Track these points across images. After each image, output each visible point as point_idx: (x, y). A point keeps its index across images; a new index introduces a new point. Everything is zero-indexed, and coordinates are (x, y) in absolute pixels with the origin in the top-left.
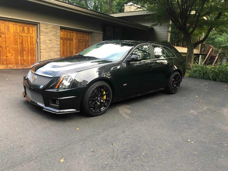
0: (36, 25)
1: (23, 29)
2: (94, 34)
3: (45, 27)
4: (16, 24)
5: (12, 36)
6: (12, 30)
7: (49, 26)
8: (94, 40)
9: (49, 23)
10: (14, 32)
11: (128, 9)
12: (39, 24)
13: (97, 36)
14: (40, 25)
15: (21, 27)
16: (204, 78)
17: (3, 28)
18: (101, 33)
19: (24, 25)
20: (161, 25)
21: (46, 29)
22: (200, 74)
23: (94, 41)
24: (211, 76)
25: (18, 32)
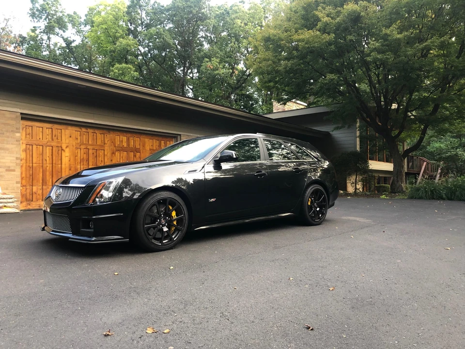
1: (160, 146)
4: (152, 138)
5: (147, 154)
6: (148, 148)
9: (191, 135)
10: (150, 150)
11: (279, 107)
14: (182, 137)
15: (158, 141)
16: (433, 198)
17: (138, 144)
19: (160, 138)
20: (349, 127)
22: (426, 192)
24: (443, 193)
25: (154, 148)
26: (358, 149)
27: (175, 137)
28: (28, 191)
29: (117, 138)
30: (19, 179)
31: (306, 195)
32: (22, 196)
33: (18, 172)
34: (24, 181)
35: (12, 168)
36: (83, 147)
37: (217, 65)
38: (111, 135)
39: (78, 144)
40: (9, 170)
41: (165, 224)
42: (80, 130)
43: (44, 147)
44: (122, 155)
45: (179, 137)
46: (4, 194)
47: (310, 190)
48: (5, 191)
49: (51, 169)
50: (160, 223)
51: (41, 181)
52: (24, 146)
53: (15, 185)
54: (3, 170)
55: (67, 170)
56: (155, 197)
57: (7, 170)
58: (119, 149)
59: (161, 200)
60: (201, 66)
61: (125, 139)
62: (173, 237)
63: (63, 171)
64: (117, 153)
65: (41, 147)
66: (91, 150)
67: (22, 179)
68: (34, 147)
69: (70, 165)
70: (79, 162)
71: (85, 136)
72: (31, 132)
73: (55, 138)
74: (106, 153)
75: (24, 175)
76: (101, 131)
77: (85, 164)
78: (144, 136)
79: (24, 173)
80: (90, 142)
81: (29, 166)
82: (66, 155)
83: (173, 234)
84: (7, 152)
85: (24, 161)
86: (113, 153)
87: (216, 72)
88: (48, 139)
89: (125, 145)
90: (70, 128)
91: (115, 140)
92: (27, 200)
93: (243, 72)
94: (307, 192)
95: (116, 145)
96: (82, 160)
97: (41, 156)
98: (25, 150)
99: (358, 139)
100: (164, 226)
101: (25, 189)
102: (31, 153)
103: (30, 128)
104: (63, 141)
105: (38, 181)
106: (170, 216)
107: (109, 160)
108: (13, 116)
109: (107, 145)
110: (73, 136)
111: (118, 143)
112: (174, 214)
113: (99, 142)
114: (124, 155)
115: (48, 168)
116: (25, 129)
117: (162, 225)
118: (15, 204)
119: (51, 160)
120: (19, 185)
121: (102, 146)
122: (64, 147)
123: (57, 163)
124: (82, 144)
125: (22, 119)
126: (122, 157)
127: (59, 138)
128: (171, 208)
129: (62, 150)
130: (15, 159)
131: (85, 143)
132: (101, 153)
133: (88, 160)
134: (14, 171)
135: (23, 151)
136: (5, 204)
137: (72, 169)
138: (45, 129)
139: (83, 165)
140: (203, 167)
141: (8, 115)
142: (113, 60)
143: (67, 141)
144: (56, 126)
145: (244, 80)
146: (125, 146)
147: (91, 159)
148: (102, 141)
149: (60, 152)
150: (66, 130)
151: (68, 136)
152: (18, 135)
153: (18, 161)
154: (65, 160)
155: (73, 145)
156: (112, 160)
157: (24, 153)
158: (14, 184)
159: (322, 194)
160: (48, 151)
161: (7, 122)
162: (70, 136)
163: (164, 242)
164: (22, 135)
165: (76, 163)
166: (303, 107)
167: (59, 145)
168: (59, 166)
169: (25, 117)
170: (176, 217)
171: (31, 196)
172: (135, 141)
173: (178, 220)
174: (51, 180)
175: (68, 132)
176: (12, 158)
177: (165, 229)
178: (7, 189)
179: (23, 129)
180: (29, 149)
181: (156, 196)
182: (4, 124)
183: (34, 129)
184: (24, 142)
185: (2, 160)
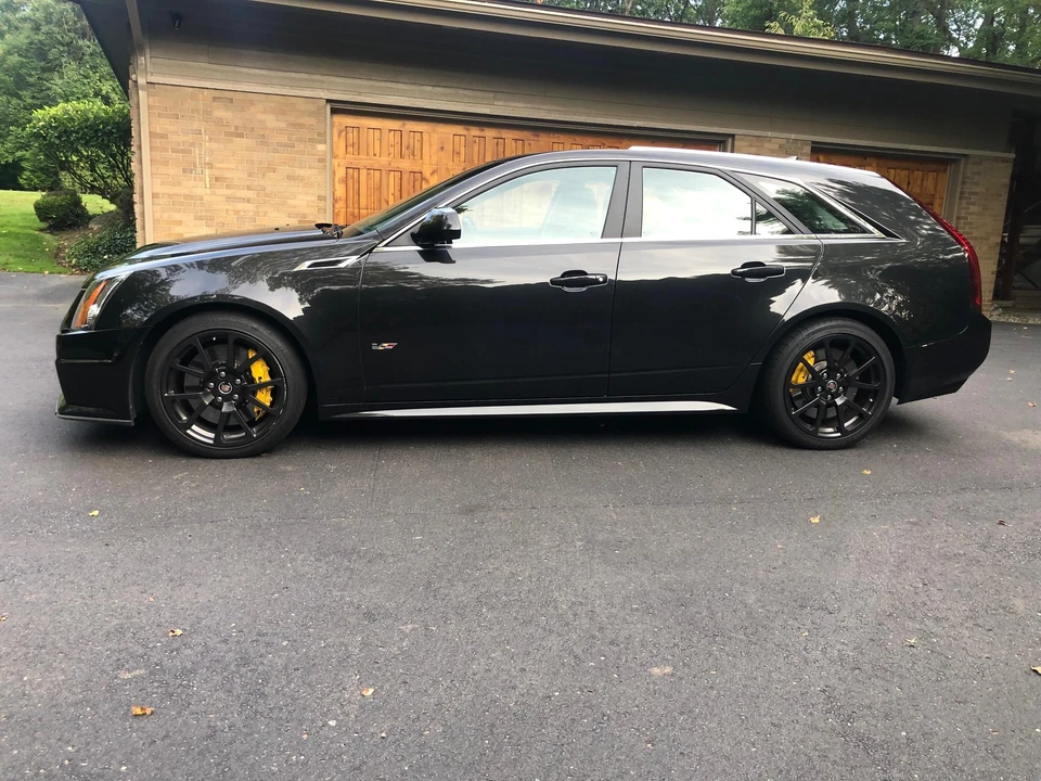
0: (720, 143)
2: (966, 163)
3: (753, 149)
7: (768, 145)
8: (962, 193)
9: (769, 134)
13: (979, 174)
14: (736, 143)
18: (1004, 160)
23: (961, 198)
35: (310, 218)
38: (542, 143)
39: (459, 164)
41: (231, 394)
42: (464, 132)
43: (384, 172)
45: (730, 140)
50: (215, 392)
52: (341, 173)
59: (211, 335)
65: (377, 173)
68: (364, 173)
71: (476, 147)
72: (356, 140)
73: (407, 153)
76: (517, 134)
81: (353, 214)
84: (300, 184)
85: (341, 204)
88: (392, 155)
90: (441, 128)
97: (377, 192)
98: (345, 181)
100: (226, 398)
102: (356, 186)
103: (355, 131)
104: (426, 157)
108: (312, 107)
110: (449, 147)
112: (260, 371)
116: (344, 133)
117: (221, 396)
122: (426, 173)
124: (468, 164)
125: (334, 111)
127: (417, 152)
129: (423, 179)
130: (315, 198)
135: (341, 181)
138: (385, 132)
141: (300, 105)
143: (435, 159)
144: (410, 125)
149: (417, 183)
150: (433, 134)
151: (435, 147)
152: (321, 147)
153: (322, 204)
155: (446, 169)
157: (343, 186)
159: (866, 351)
160: (392, 180)
161: (301, 121)
162: (442, 148)
164: (338, 148)
167: (416, 168)
169: (339, 108)
170: (268, 378)
175: (435, 138)
176: (310, 198)
177: (231, 408)
179: (339, 136)
180: (352, 177)
182: (294, 125)
183: (363, 132)
184: (343, 162)
185: (290, 202)
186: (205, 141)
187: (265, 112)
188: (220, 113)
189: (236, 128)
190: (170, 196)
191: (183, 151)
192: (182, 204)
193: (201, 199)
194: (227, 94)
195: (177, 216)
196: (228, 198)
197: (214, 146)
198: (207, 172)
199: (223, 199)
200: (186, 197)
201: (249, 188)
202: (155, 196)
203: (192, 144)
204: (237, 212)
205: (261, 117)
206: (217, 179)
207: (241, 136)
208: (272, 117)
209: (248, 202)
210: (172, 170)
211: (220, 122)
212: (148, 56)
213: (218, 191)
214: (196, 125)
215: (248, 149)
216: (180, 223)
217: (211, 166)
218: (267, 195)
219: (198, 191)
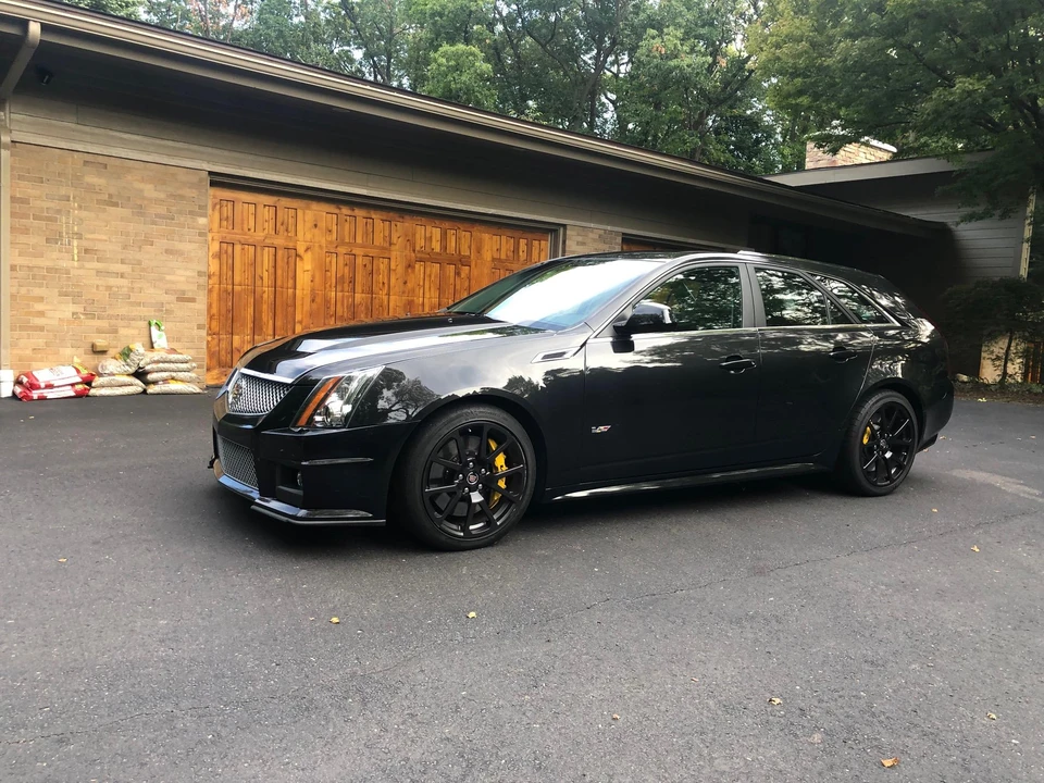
0: (551, 231)
1: (516, 250)
3: (580, 239)
4: (499, 231)
5: (486, 271)
6: (487, 255)
7: (591, 235)
9: (592, 225)
10: (493, 259)
12: (562, 229)
14: (568, 232)
15: (512, 240)
17: (466, 245)
19: (517, 234)
21: (583, 244)
25: (503, 257)
26: (1024, 271)
27: (552, 230)
28: (223, 345)
29: (420, 231)
30: (204, 320)
31: (860, 418)
32: (211, 355)
33: (201, 305)
34: (214, 324)
35: (189, 295)
36: (342, 250)
37: (675, 45)
38: (407, 224)
39: (331, 242)
40: (183, 298)
41: (477, 485)
42: (337, 211)
43: (259, 248)
44: (428, 272)
46: (173, 351)
47: (871, 405)
48: (175, 345)
49: (272, 297)
50: (464, 483)
51: (250, 325)
52: (215, 247)
53: (196, 331)
54: (173, 298)
55: (308, 300)
56: (453, 420)
57: (180, 299)
58: (423, 256)
59: (468, 427)
60: (638, 47)
61: (437, 233)
62: (495, 517)
63: (298, 303)
64: (417, 266)
65: (252, 249)
66: (361, 258)
67: (211, 317)
68: (238, 248)
69: (313, 290)
70: (334, 284)
71: (347, 225)
72: (230, 214)
73: (281, 229)
74: (393, 267)
75: (214, 310)
76: (384, 215)
77: (346, 289)
78: (483, 228)
79: (215, 306)
80: (359, 240)
81: (226, 291)
82: (306, 269)
83: (495, 510)
84: (180, 259)
85: (215, 280)
86: (410, 266)
87: (673, 63)
88: (266, 231)
89: (437, 247)
90: (315, 206)
91: (414, 235)
92: (221, 364)
93: (739, 63)
94: (863, 412)
95: (418, 248)
96: (340, 281)
97: (251, 269)
98: (219, 256)
99: (1026, 247)
100: (473, 489)
101: (216, 341)
102: (230, 261)
103: (230, 204)
104: (300, 234)
105: (243, 325)
106: (492, 467)
107: (401, 281)
108: (194, 178)
109: (397, 247)
110: (322, 225)
111: (420, 243)
112: (500, 460)
113: (379, 240)
114: (434, 271)
115: (265, 296)
116: (218, 207)
117: (469, 487)
118: (193, 375)
119: (273, 278)
120: (204, 333)
121: (386, 249)
122: (301, 250)
123: (285, 285)
124: (340, 242)
125: (213, 184)
126: (430, 276)
127: (291, 228)
128: (493, 446)
129: (297, 255)
130: (195, 274)
131: (347, 240)
132: (382, 265)
133: (353, 281)
134: (193, 300)
135: (214, 256)
136: (174, 374)
137: (318, 300)
138: (260, 207)
139: (342, 291)
140: (584, 344)
141: (182, 176)
142: (438, 35)
143: (309, 236)
144: (285, 202)
145: (739, 79)
146: (437, 249)
147: (359, 278)
148: (384, 237)
149: (292, 260)
150: (307, 211)
151: (309, 224)
152: (202, 221)
153: (203, 280)
154: (303, 279)
155: (320, 246)
156: (405, 283)
157: (216, 261)
158: (193, 329)
159: (903, 414)
160: (267, 255)
161: (180, 192)
162: (316, 226)
163: (471, 527)
164: (211, 221)
165: (327, 286)
166: (886, 157)
167: (291, 245)
168: (290, 291)
169: (218, 181)
170: (505, 468)
171: (229, 356)
172: (461, 240)
173: (509, 478)
174: (271, 322)
175: (310, 215)
176: (188, 273)
177: (476, 498)
178: (179, 340)
179: (213, 208)
180: (226, 252)
181: (457, 417)
182: (172, 196)
183: (238, 207)
184: (217, 236)
185: (168, 277)
186: (74, 209)
187: (143, 181)
188: (92, 179)
189: (110, 196)
190: (30, 268)
191: (49, 219)
192: (44, 278)
193: (68, 272)
194: (101, 159)
195: (37, 292)
196: (99, 272)
197: (84, 214)
198: (75, 243)
199: (94, 272)
200: (49, 270)
201: (123, 262)
202: (13, 268)
203: (59, 212)
204: (109, 288)
205: (141, 186)
206: (87, 251)
207: (116, 205)
208: (150, 186)
209: (122, 277)
210: (33, 240)
211: (90, 188)
212: (7, 112)
213: (88, 265)
214: (63, 191)
215: (122, 219)
216: (41, 299)
217: (80, 236)
218: (143, 270)
219: (64, 264)
